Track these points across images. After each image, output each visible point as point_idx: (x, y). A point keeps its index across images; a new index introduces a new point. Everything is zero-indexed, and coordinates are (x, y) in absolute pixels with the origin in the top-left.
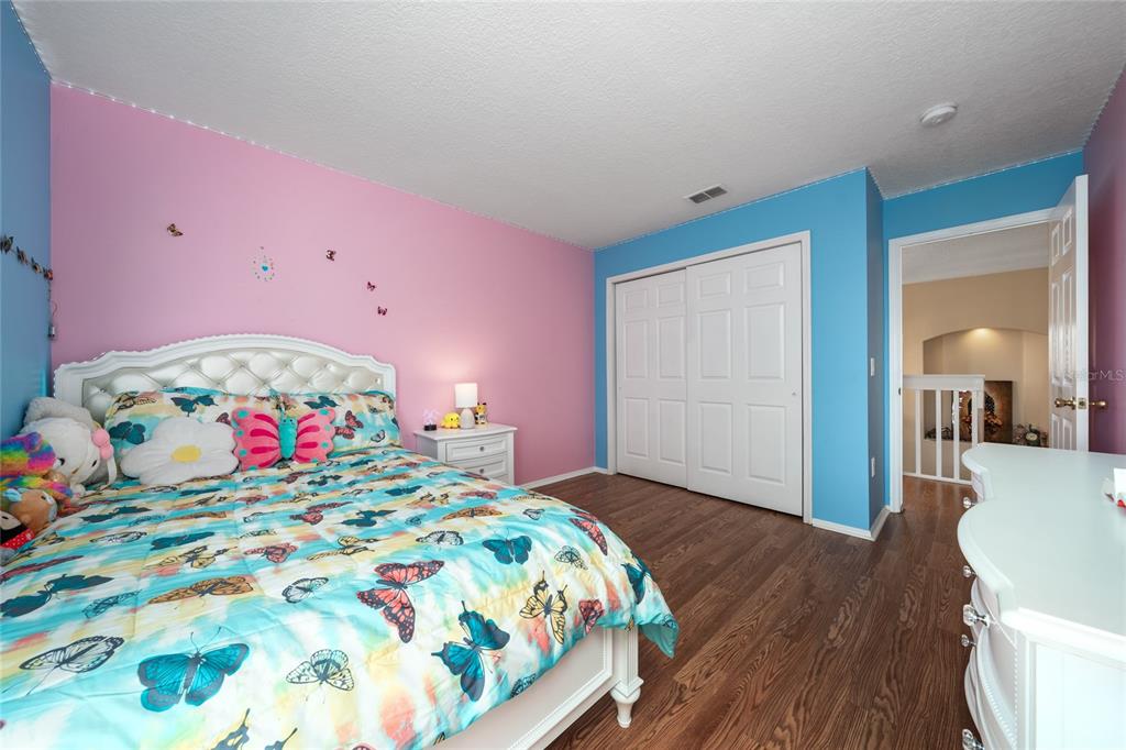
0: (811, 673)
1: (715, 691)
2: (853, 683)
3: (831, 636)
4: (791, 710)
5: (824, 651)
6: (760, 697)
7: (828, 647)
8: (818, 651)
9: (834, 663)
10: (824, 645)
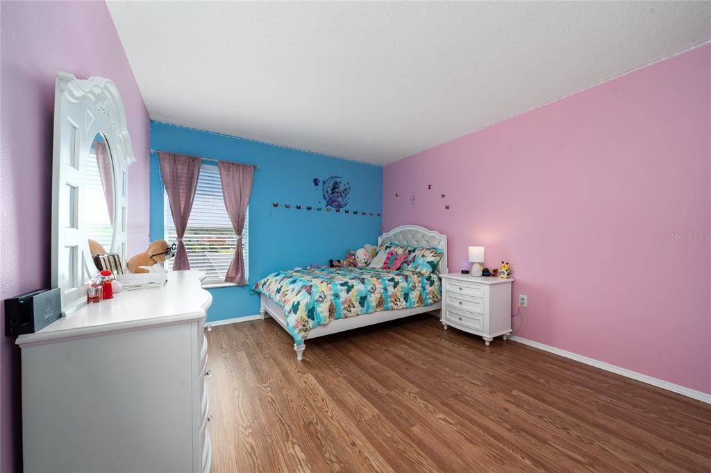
0: (282, 416)
1: (297, 381)
2: (265, 429)
3: (296, 447)
4: (273, 397)
5: (290, 434)
6: (285, 392)
7: (291, 438)
8: (291, 429)
9: (280, 431)
10: (294, 437)
